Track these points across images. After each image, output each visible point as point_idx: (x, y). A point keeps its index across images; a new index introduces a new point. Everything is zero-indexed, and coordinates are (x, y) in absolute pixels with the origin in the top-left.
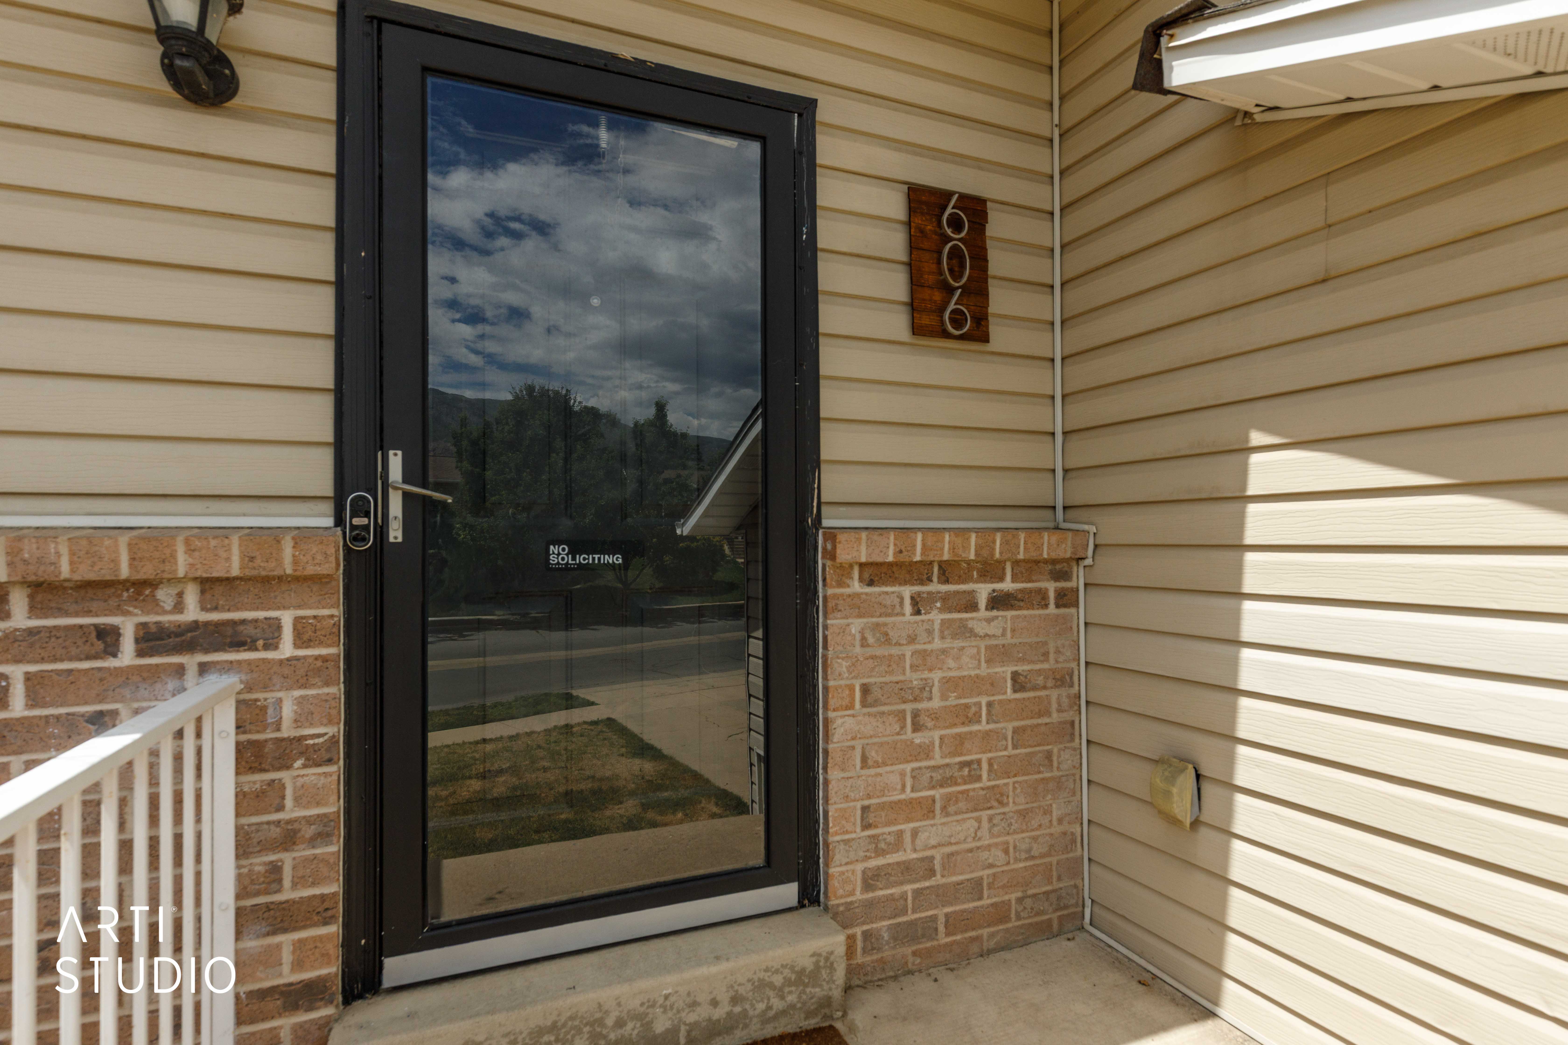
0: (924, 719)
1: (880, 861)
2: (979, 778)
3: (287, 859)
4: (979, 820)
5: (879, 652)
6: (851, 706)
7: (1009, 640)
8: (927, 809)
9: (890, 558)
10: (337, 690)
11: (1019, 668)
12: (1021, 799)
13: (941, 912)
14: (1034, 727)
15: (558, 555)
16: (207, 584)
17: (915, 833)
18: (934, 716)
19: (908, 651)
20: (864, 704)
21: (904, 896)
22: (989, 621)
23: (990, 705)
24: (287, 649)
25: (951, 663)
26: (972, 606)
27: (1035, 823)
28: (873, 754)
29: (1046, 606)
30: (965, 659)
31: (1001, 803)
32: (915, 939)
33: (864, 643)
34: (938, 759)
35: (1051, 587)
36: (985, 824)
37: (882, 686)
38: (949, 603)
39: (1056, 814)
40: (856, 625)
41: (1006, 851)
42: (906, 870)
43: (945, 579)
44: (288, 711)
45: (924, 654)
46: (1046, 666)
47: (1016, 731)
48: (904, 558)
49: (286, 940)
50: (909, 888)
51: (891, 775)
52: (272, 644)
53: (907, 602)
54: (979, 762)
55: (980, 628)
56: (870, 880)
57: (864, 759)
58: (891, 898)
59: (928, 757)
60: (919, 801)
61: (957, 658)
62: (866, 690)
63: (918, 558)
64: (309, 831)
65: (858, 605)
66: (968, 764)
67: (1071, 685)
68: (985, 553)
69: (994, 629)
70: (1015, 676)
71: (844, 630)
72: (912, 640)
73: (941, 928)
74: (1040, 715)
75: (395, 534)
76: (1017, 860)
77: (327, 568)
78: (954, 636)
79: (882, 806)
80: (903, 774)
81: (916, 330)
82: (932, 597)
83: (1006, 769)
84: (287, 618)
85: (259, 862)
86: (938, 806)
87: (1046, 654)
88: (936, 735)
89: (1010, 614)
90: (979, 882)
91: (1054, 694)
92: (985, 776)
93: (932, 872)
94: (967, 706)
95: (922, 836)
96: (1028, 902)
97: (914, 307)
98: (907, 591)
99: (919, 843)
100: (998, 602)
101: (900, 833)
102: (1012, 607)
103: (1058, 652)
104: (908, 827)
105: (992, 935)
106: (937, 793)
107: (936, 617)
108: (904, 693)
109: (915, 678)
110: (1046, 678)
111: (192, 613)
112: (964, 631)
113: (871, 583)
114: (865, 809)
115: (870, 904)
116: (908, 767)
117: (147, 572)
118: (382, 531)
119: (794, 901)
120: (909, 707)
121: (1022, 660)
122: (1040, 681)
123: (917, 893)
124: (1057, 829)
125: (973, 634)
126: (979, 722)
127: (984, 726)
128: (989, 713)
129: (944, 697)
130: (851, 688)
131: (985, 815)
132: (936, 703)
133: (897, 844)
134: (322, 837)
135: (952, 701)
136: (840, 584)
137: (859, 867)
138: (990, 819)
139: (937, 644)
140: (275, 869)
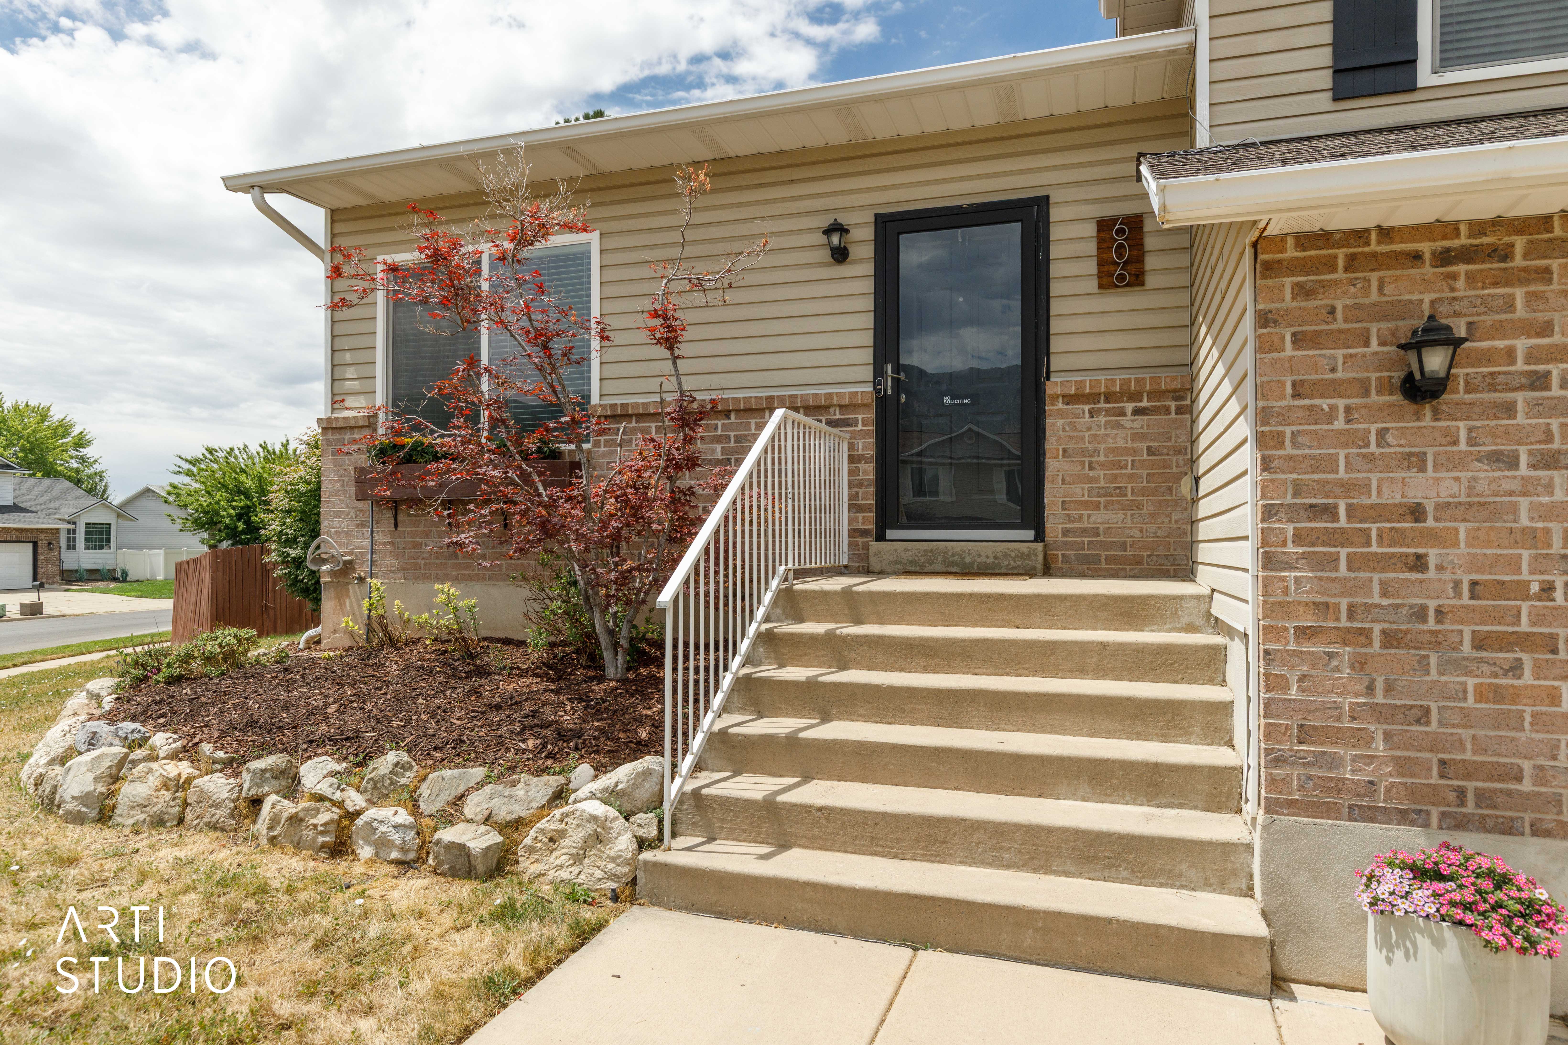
0: (1094, 465)
1: (1071, 525)
2: (1126, 495)
3: (860, 491)
4: (1126, 515)
5: (1071, 434)
6: (1057, 457)
7: (1145, 430)
8: (1097, 506)
9: (1073, 392)
10: (873, 440)
11: (1151, 444)
12: (1152, 508)
13: (1103, 554)
14: (1159, 474)
15: (947, 400)
16: (841, 406)
17: (1089, 516)
18: (1102, 465)
19: (1087, 434)
20: (1064, 456)
21: (1083, 542)
22: (1133, 421)
23: (1133, 461)
24: (860, 427)
25: (1111, 441)
26: (1123, 413)
27: (1160, 521)
28: (1067, 479)
29: (1169, 414)
30: (1118, 439)
31: (1139, 509)
32: (1088, 562)
33: (1064, 430)
34: (1102, 484)
35: (1173, 405)
36: (1129, 517)
37: (1073, 449)
38: (1109, 412)
39: (1174, 518)
40: (1060, 422)
41: (1141, 531)
42: (1084, 531)
43: (1107, 401)
44: (860, 446)
45: (1095, 436)
46: (1169, 444)
47: (1148, 475)
48: (1080, 391)
49: (860, 515)
50: (1086, 540)
51: (1077, 489)
52: (856, 426)
53: (1087, 412)
54: (1126, 487)
55: (1128, 425)
56: (1066, 533)
57: (1063, 480)
58: (1077, 542)
59: (1096, 482)
60: (1092, 502)
61: (1114, 438)
62: (1065, 451)
63: (1087, 391)
64: (866, 483)
65: (1061, 414)
66: (1120, 488)
67: (1186, 454)
68: (1125, 387)
69: (1135, 425)
70: (1149, 448)
71: (1054, 424)
72: (1089, 429)
73: (1103, 560)
74: (1164, 468)
75: (889, 392)
76: (1147, 537)
77: (870, 401)
78: (1112, 428)
79: (1072, 502)
80: (1083, 489)
81: (1101, 287)
82: (1100, 410)
83: (1143, 492)
84: (860, 417)
85: (854, 490)
86: (1102, 505)
87: (1169, 439)
88: (1102, 473)
89: (1146, 418)
90: (1125, 543)
91: (1174, 459)
92: (1129, 495)
93: (1098, 535)
94: (1120, 461)
95: (1093, 518)
96: (1155, 558)
97: (1100, 275)
98: (1086, 408)
99: (1091, 520)
100: (1137, 412)
101: (1081, 515)
102: (1147, 414)
103: (1177, 437)
104: (1086, 513)
105: (1131, 569)
106: (1102, 500)
107: (1102, 419)
108: (1083, 452)
109: (1091, 447)
110: (1169, 450)
111: (838, 416)
112: (1118, 425)
113: (1068, 404)
114: (1063, 502)
115: (1066, 543)
116: (1086, 486)
117: (828, 403)
118: (885, 390)
119: (1032, 538)
120: (1087, 460)
121: (1154, 440)
122: (1165, 451)
123: (1090, 542)
124: (1174, 526)
125: (1123, 427)
126: (1126, 468)
127: (1129, 471)
128: (1132, 465)
129: (1106, 456)
130: (1058, 450)
131: (1129, 513)
132: (1102, 458)
133: (1080, 519)
134: (869, 486)
135: (1111, 458)
136: (1052, 405)
137: (1061, 526)
138: (1132, 515)
139: (1103, 431)
140: (857, 493)
